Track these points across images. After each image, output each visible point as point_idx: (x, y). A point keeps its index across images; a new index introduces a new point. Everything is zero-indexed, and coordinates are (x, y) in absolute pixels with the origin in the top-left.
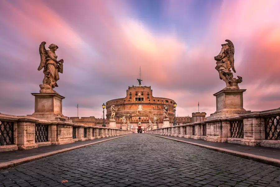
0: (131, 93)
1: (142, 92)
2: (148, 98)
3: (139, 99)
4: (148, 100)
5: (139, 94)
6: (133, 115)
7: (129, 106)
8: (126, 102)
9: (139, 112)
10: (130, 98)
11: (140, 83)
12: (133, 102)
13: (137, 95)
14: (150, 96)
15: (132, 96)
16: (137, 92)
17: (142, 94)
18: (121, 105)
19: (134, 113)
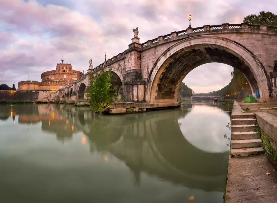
0: (59, 67)
1: (66, 67)
2: (70, 70)
3: (65, 71)
4: (70, 71)
5: (65, 68)
6: (61, 81)
7: (58, 75)
8: (56, 73)
9: (64, 79)
10: (59, 70)
11: (63, 62)
12: (60, 73)
13: (63, 68)
14: (71, 69)
15: (60, 69)
16: (63, 67)
17: (66, 68)
18: (53, 74)
19: (61, 79)
